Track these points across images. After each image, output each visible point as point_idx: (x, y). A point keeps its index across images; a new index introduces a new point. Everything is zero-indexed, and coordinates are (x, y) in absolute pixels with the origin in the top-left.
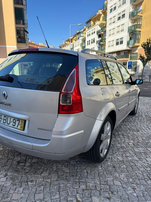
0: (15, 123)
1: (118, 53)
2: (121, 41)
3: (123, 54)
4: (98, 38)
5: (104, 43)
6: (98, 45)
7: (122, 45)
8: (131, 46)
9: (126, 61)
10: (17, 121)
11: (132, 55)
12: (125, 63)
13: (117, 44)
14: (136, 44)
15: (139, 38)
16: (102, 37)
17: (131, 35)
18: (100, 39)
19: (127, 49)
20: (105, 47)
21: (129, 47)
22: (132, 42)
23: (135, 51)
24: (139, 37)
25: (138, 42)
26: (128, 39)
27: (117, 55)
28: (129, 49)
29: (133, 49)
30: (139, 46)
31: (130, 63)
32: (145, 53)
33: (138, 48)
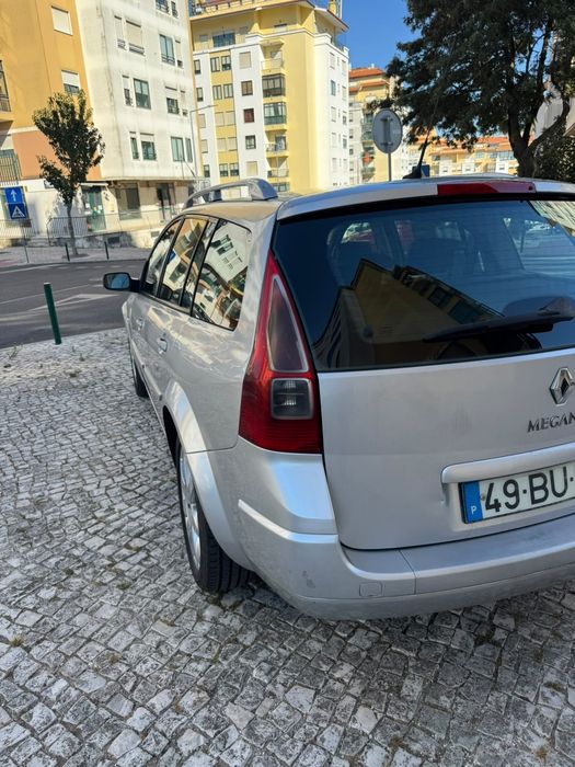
25: (5, 108)
30: (12, 122)
31: (13, 193)
32: (57, 154)
33: (10, 132)
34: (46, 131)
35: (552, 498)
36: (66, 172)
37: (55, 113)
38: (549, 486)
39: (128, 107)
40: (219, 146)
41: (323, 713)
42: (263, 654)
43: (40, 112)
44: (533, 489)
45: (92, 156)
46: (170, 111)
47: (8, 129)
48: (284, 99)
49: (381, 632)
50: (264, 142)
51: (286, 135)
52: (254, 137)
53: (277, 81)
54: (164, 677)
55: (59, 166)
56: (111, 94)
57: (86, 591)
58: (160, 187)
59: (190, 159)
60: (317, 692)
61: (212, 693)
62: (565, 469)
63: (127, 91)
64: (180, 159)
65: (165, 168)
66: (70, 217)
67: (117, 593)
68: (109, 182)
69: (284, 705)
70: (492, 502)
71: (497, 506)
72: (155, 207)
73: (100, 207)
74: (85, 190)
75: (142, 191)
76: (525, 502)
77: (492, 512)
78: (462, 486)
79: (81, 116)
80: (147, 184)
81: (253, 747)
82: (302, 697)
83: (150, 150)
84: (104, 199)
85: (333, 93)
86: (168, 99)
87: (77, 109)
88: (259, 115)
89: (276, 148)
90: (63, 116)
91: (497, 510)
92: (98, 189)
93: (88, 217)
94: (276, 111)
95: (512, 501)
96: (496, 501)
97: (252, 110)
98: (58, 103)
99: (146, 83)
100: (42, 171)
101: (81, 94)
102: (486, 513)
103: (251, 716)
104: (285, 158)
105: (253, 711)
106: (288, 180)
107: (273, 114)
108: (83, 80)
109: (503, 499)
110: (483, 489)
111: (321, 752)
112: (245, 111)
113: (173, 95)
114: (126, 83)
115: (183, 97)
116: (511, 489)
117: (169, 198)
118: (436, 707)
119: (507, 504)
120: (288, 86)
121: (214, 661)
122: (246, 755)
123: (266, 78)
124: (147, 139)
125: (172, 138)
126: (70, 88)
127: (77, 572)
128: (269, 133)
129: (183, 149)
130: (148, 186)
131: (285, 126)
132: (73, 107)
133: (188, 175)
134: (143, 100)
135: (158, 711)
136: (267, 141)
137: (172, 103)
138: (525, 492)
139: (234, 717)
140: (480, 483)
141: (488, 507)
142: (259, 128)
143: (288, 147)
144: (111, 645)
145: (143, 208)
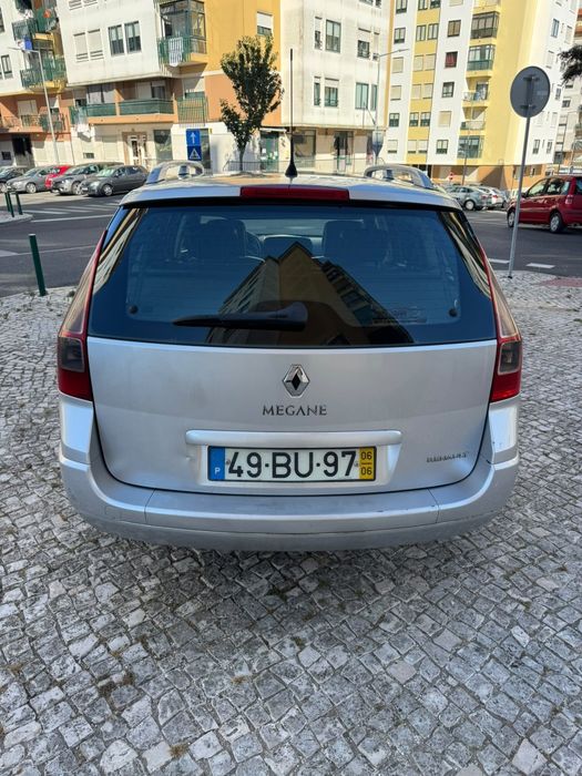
0: (335, 464)
1: (127, 87)
2: (131, 36)
3: (144, 94)
4: (17, 11)
5: (52, 37)
6: (23, 44)
7: (135, 55)
8: (174, 64)
9: (165, 127)
10: (343, 456)
11: (186, 102)
12: (163, 134)
13: (117, 48)
14: (196, 58)
15: (199, 30)
16: (37, 7)
17: (167, 14)
18: (29, 14)
19: (163, 75)
20: (63, 60)
21: (170, 68)
22: (176, 45)
23: (194, 86)
24: (202, 26)
25: (202, 50)
26: (161, 33)
27: (122, 100)
28: (169, 75)
29: (183, 76)
30: (206, 64)
31: (193, 135)
32: (238, 98)
33: (204, 74)
34: (231, 76)
35: (293, 476)
36: (244, 116)
37: (241, 57)
38: (292, 465)
39: (316, 51)
40: (414, 93)
41: (111, 605)
42: (107, 556)
43: (227, 56)
44: (275, 465)
45: (270, 102)
46: (360, 55)
47: (202, 70)
48: (493, 41)
49: (203, 564)
50: (463, 89)
51: (490, 82)
52: (453, 83)
53: (489, 21)
54: (31, 551)
55: (239, 110)
56: (302, 37)
57: (29, 482)
58: (338, 135)
59: (374, 107)
60: (120, 591)
61: (51, 570)
62: (311, 455)
63: (317, 34)
64: (362, 107)
65: (346, 116)
66: (241, 162)
67: (49, 488)
68: (287, 128)
69: (91, 592)
70: (235, 468)
71: (239, 472)
72: (330, 156)
73: (276, 153)
74: (264, 135)
75: (320, 139)
76: (267, 474)
77: (234, 476)
78: (211, 449)
79: (265, 60)
80: (326, 131)
81: (49, 611)
82: (107, 591)
83: (333, 97)
84: (280, 145)
85: (554, 35)
86: (360, 42)
87: (263, 54)
88: (462, 61)
89: (475, 97)
90: (249, 61)
91: (239, 476)
92: (276, 135)
93: (262, 162)
94: (482, 55)
95: (254, 471)
96: (239, 467)
97: (455, 54)
98: (245, 46)
99: (339, 24)
100: (221, 115)
101: (269, 38)
102: (228, 476)
103: (64, 591)
104: (483, 109)
105: (67, 590)
106: (482, 133)
107: (478, 59)
108: (277, 23)
109: (246, 468)
110: (229, 455)
111: (87, 628)
112: (448, 54)
113: (365, 37)
114: (318, 25)
115: (376, 39)
116: (254, 460)
117: (347, 148)
118: (192, 626)
119: (249, 472)
120: (502, 26)
121: (72, 551)
122: (39, 614)
123: (477, 17)
124: (332, 85)
125: (358, 84)
126: (263, 30)
127: (34, 468)
128: (470, 80)
129: (368, 95)
130: (326, 134)
131: (489, 73)
132: (259, 51)
133: (368, 124)
134: (334, 43)
135: (9, 571)
136: (466, 89)
137: (363, 45)
138: (267, 465)
139: (52, 590)
140: (227, 450)
141: (231, 471)
142: (460, 74)
143: (489, 97)
144: (17, 522)
145: (318, 157)
